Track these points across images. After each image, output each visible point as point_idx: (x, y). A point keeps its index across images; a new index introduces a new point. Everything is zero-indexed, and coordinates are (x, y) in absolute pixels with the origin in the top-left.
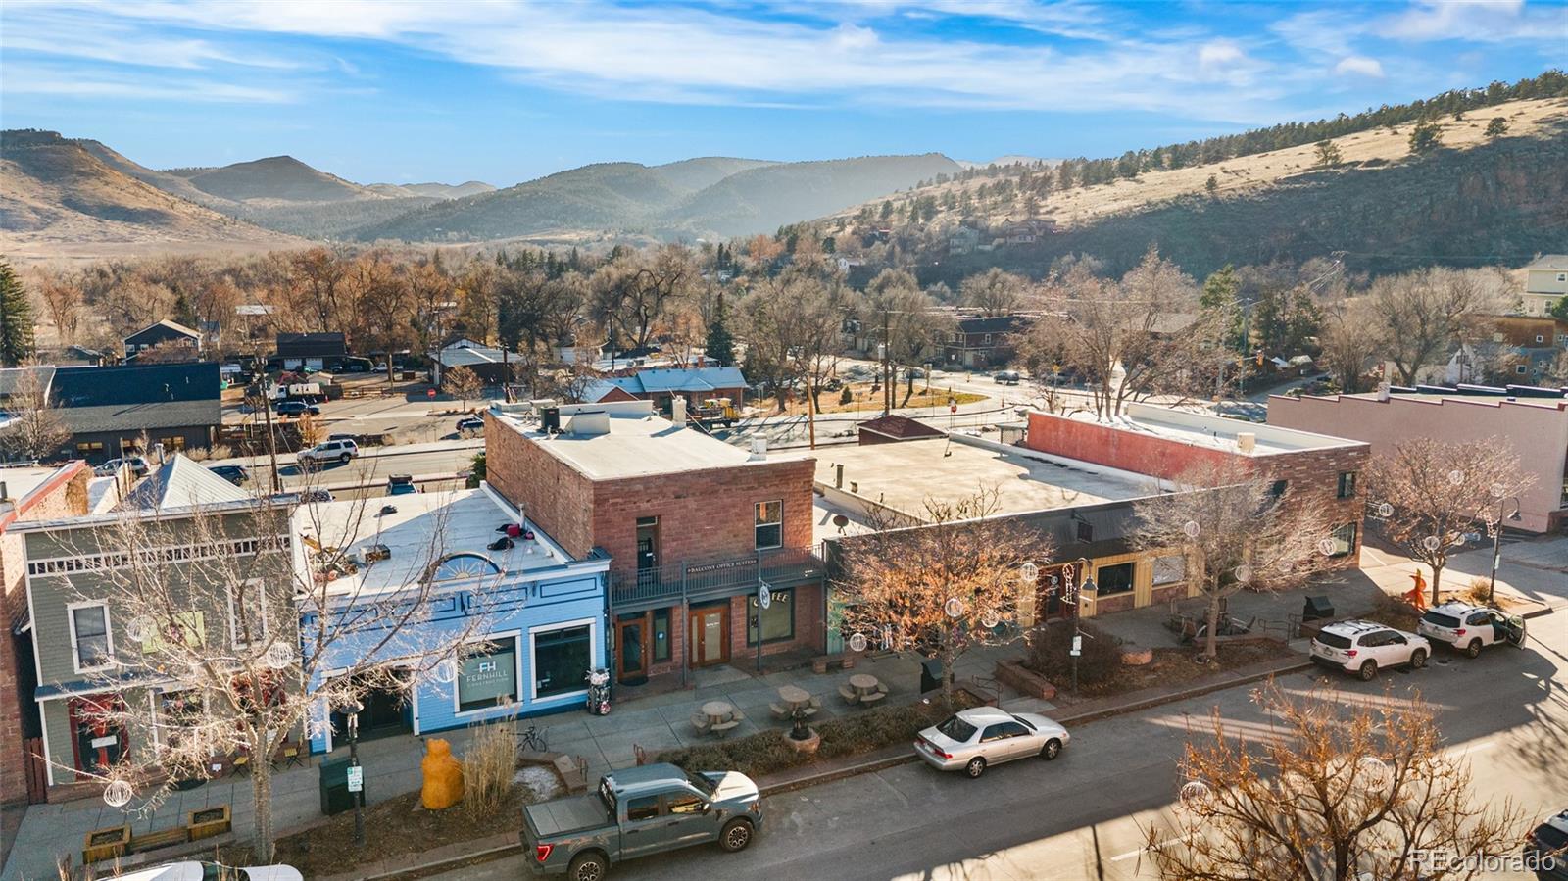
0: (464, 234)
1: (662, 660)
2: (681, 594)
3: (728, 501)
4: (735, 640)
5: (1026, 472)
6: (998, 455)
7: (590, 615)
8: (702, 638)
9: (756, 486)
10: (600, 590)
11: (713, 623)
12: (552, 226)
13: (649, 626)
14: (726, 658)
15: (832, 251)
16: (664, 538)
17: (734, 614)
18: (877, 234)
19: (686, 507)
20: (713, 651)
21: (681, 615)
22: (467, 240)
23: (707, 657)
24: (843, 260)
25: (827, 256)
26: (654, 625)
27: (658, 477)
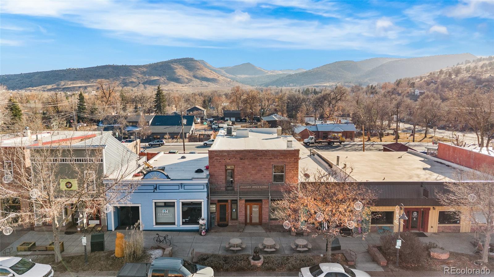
0: (295, 84)
1: (234, 219)
2: (237, 195)
3: (261, 162)
4: (264, 216)
5: (429, 167)
6: (423, 159)
7: (202, 198)
8: (251, 214)
9: (273, 158)
10: (206, 190)
11: (255, 209)
12: (322, 81)
13: (230, 205)
14: (260, 223)
15: (414, 87)
16: (235, 174)
17: (263, 206)
18: (434, 81)
19: (244, 163)
20: (256, 220)
21: (241, 204)
22: (295, 86)
23: (253, 221)
24: (417, 90)
25: (411, 89)
26: (231, 206)
27: (233, 151)
